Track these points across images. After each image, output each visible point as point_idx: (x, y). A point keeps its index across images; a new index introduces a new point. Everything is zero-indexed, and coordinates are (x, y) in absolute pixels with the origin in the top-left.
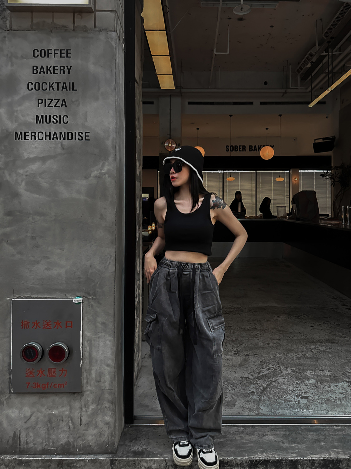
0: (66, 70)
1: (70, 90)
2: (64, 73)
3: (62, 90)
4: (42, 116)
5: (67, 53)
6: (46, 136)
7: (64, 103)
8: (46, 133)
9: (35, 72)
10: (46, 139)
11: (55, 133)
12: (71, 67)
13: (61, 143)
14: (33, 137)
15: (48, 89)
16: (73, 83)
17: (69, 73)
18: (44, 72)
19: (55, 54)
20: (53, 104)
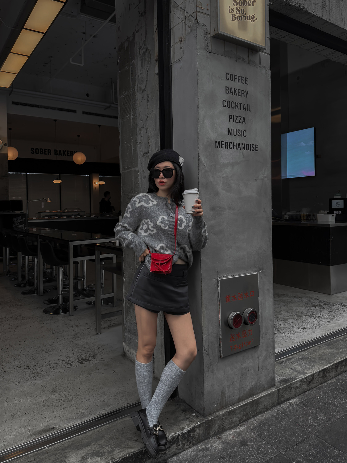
0: (245, 93)
1: (247, 110)
2: (244, 97)
3: (243, 110)
4: (232, 129)
5: (246, 81)
6: (234, 146)
7: (244, 122)
8: (234, 143)
9: (227, 92)
10: (234, 149)
11: (239, 144)
12: (248, 92)
13: (243, 152)
14: (226, 146)
15: (235, 107)
16: (249, 105)
17: (247, 97)
18: (232, 93)
19: (238, 79)
20: (238, 121)
